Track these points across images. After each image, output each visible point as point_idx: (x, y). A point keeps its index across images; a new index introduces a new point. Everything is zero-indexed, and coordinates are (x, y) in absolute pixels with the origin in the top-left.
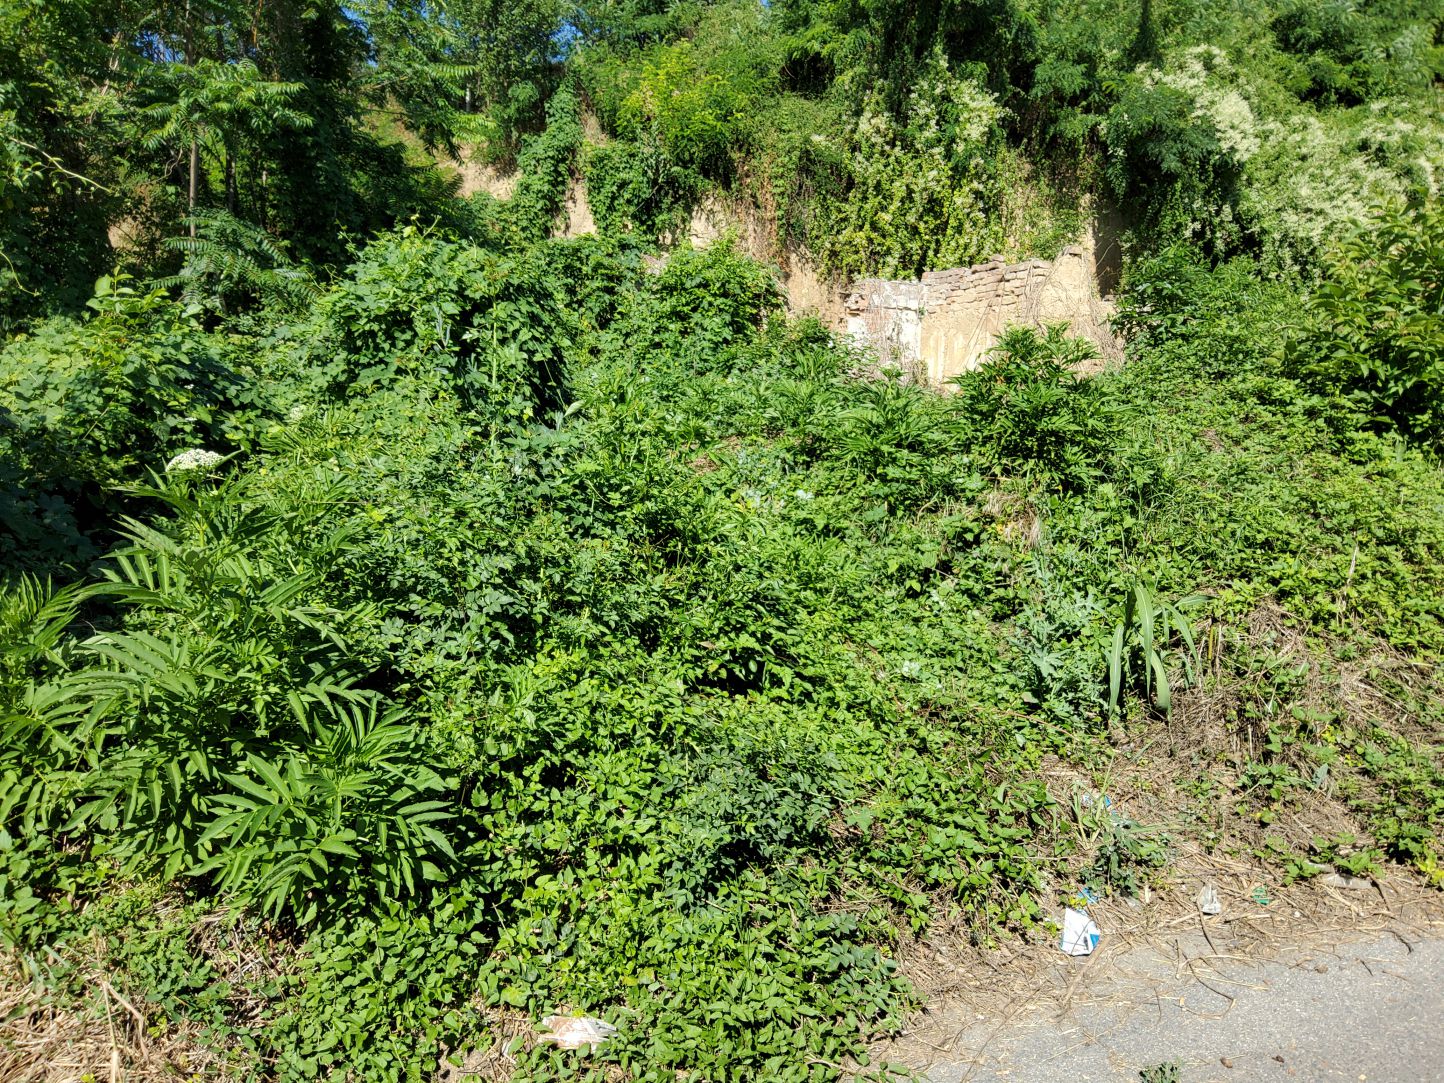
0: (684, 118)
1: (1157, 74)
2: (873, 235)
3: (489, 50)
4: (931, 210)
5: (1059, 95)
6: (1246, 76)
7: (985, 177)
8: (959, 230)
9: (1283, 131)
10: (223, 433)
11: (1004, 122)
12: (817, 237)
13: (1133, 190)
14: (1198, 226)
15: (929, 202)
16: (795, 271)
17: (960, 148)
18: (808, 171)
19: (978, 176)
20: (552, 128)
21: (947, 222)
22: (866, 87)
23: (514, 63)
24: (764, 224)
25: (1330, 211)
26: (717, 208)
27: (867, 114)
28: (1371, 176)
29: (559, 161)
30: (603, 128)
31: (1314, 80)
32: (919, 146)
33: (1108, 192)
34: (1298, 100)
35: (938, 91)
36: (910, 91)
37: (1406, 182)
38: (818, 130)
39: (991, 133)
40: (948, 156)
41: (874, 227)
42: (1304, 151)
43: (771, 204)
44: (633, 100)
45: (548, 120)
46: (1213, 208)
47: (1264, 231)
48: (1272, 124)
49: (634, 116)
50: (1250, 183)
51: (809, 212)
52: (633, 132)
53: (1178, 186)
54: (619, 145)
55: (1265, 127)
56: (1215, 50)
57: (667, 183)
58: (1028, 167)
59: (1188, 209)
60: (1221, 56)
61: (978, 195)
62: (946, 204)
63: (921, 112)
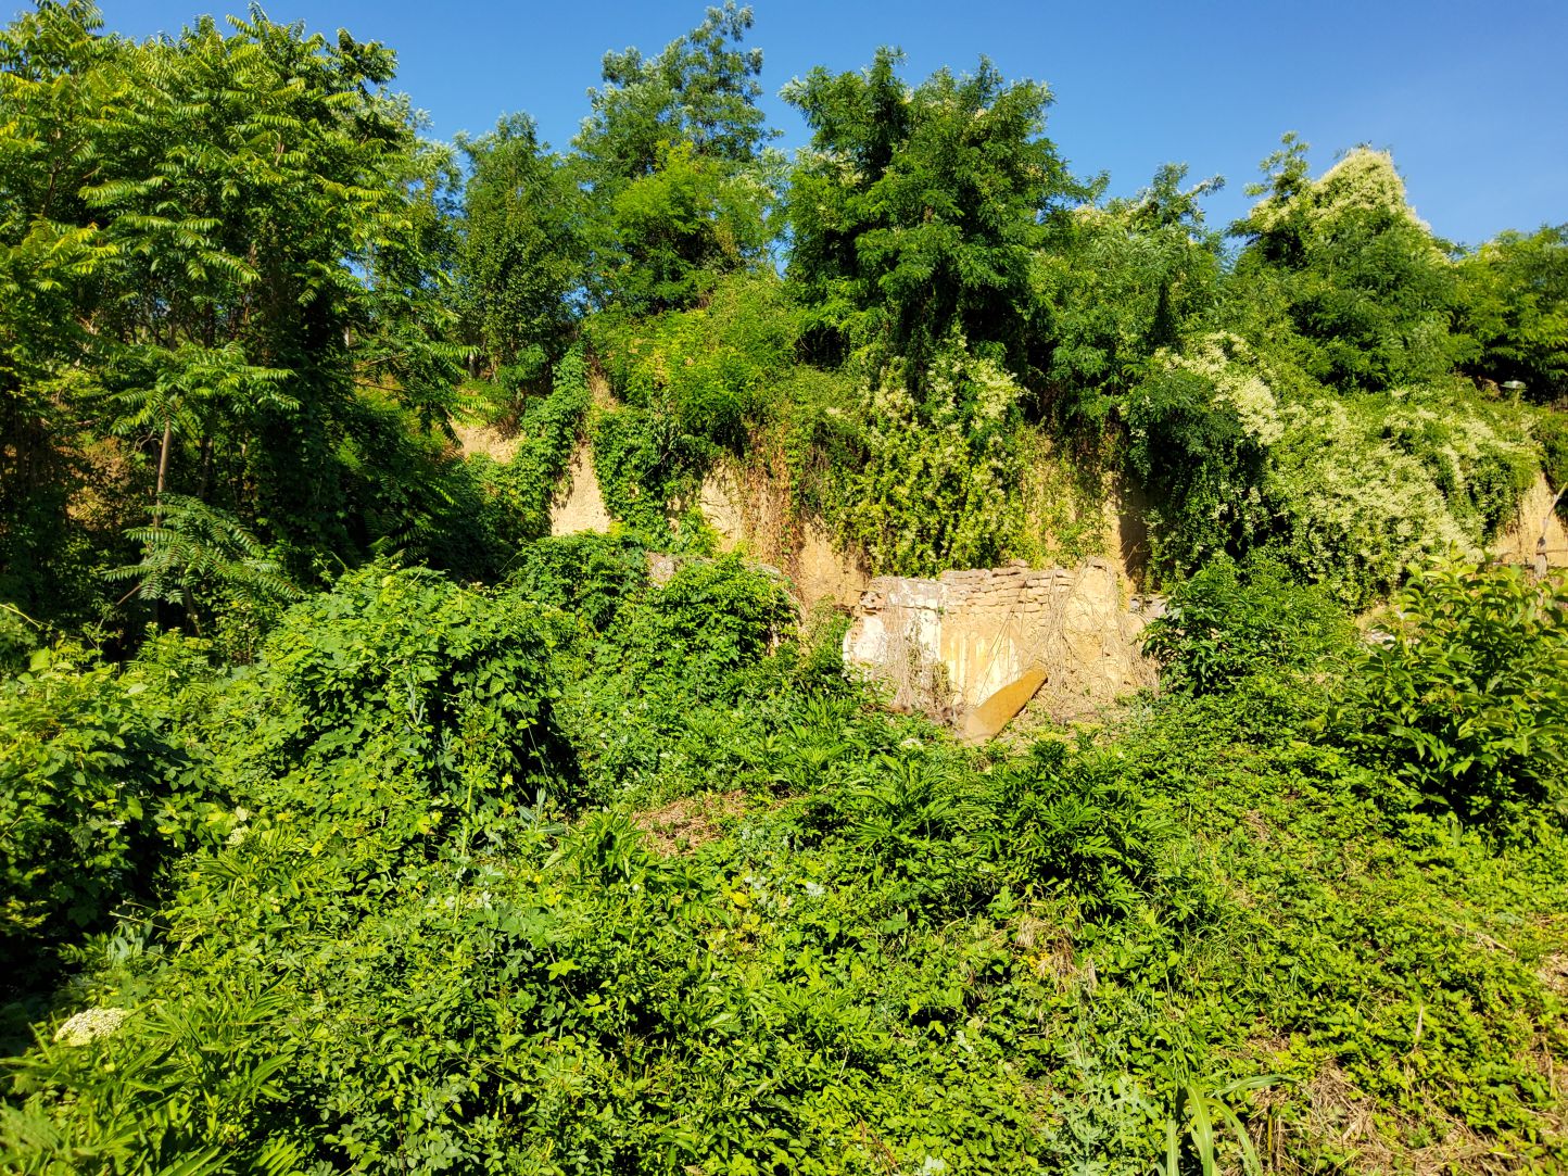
0: (697, 386)
1: (1177, 358)
2: (890, 508)
3: (496, 311)
4: (949, 485)
5: (1078, 376)
6: (1266, 359)
7: (1003, 454)
8: (979, 506)
9: (1306, 415)
10: (156, 825)
11: (1022, 401)
12: (832, 508)
13: (1157, 470)
14: (1225, 507)
15: (947, 477)
16: (809, 539)
17: (978, 425)
18: (823, 443)
19: (997, 454)
20: (559, 392)
21: (965, 497)
22: (882, 363)
23: (521, 325)
24: (777, 495)
25: (1356, 497)
26: (729, 475)
27: (884, 390)
28: (1398, 464)
29: (564, 425)
30: (613, 394)
31: (1334, 364)
32: (935, 422)
33: (1131, 471)
34: (1318, 384)
35: (956, 370)
36: (927, 368)
37: (1433, 469)
38: (834, 402)
39: (1010, 411)
40: (966, 431)
41: (891, 500)
42: (1329, 436)
43: (785, 473)
44: (643, 369)
45: (555, 383)
46: (1239, 491)
47: (1292, 515)
48: (1295, 408)
49: (645, 383)
50: (1275, 467)
51: (824, 481)
52: (644, 398)
53: (1204, 468)
54: (627, 410)
55: (1288, 411)
56: (1234, 337)
57: (677, 450)
58: (1049, 444)
59: (1215, 491)
60: (1241, 345)
61: (998, 472)
62: (965, 479)
63: (939, 389)
